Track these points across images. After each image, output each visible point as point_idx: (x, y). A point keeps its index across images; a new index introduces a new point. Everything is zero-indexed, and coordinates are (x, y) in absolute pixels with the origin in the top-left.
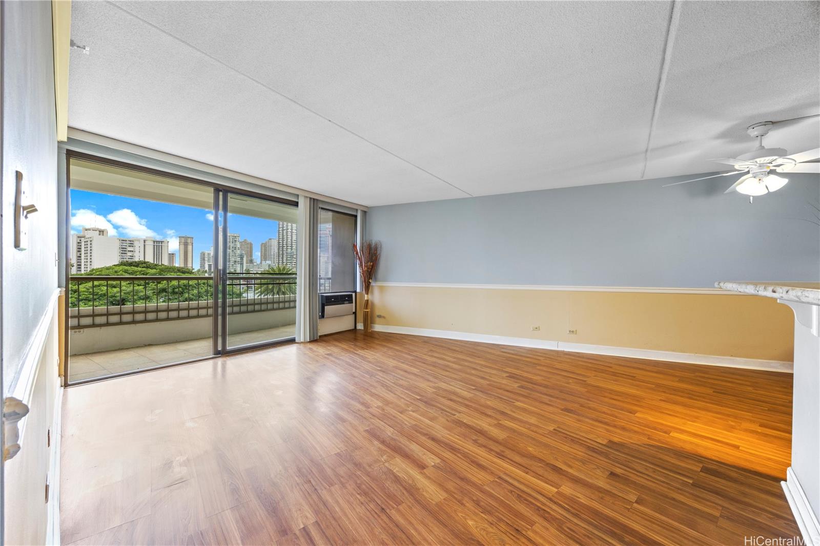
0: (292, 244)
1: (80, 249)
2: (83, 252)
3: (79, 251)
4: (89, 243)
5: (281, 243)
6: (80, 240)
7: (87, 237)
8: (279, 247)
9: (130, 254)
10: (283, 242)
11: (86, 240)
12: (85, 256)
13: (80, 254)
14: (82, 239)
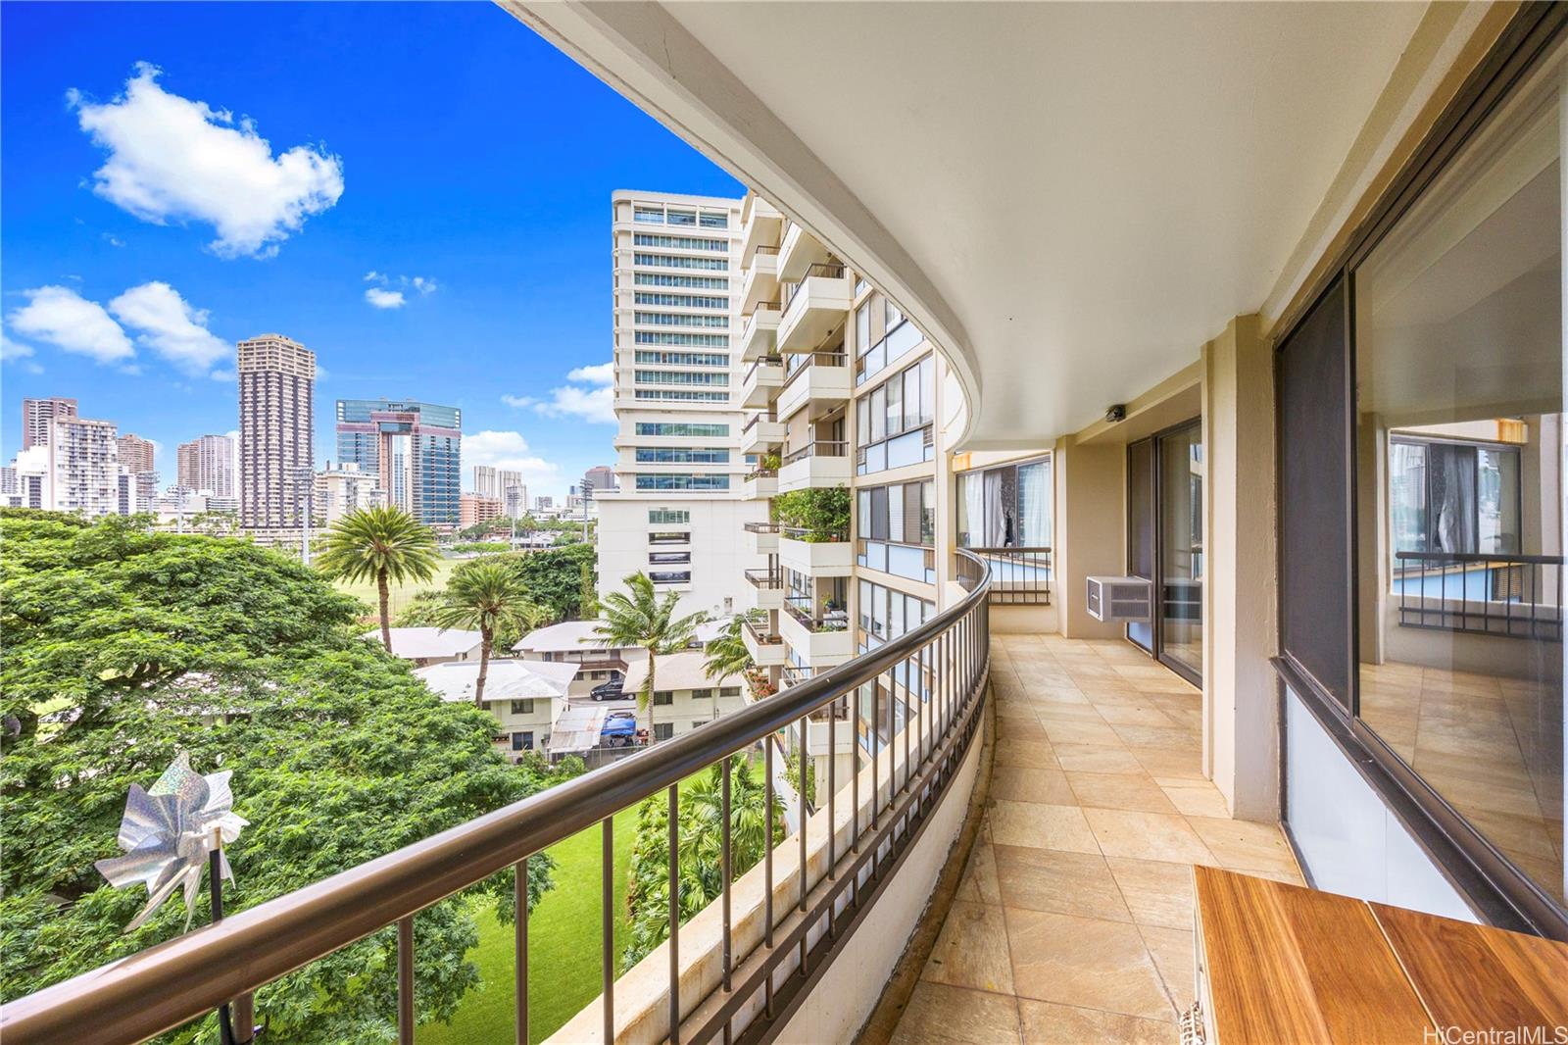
0: (281, 450)
5: (251, 447)
8: (244, 455)
10: (256, 445)
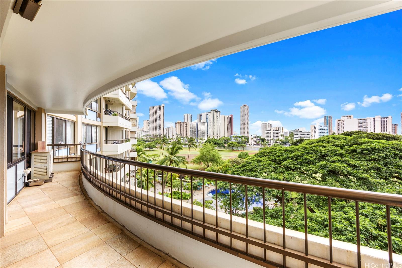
1: (339, 126)
2: (340, 127)
3: (338, 127)
4: (343, 123)
6: (339, 122)
7: (342, 120)
9: (365, 126)
11: (341, 122)
12: (341, 129)
13: (339, 128)
14: (340, 121)
